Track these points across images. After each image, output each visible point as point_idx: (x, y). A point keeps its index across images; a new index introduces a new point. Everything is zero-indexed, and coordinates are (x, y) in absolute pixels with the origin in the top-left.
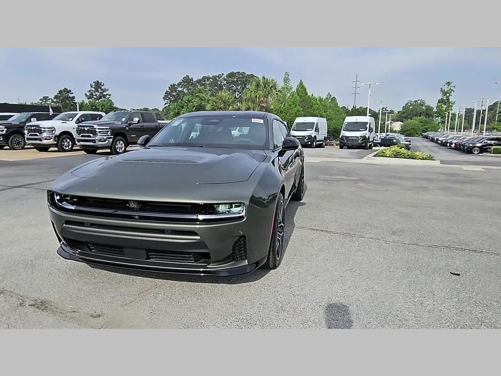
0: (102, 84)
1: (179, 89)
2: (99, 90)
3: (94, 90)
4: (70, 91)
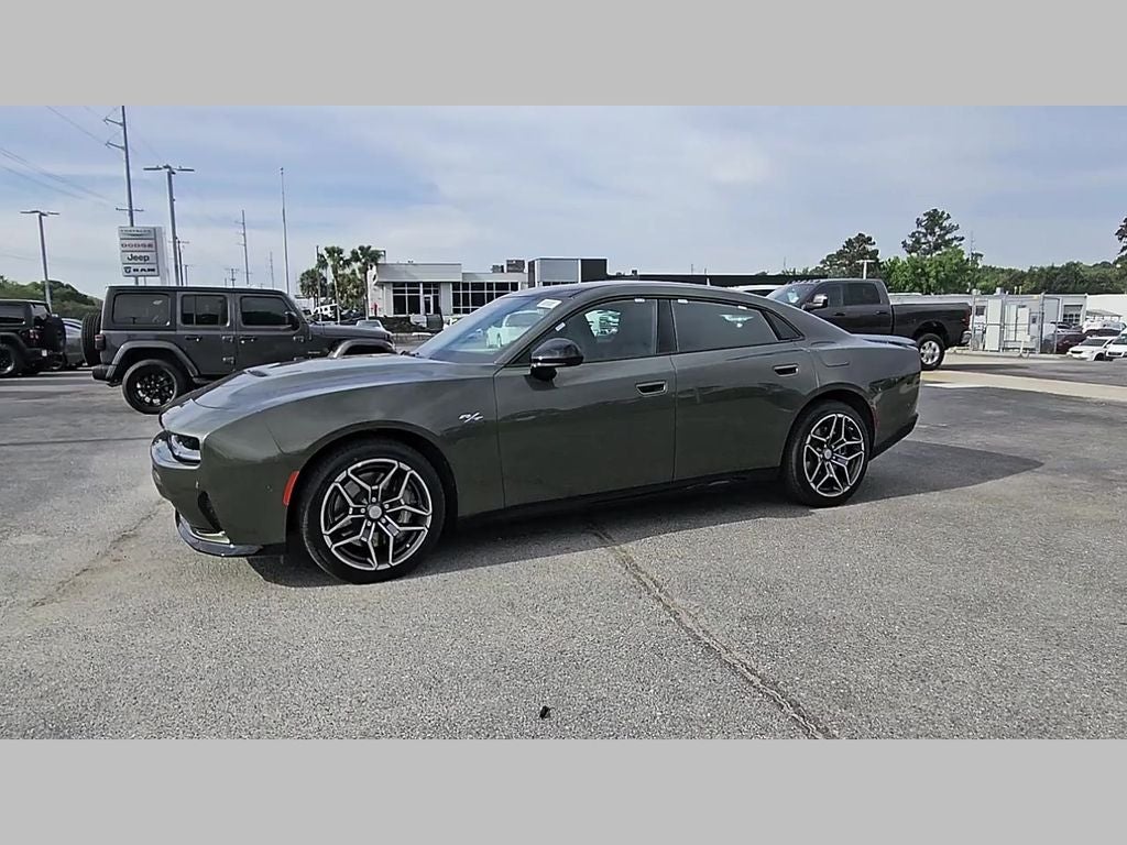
0: (945, 215)
2: (937, 229)
3: (924, 231)
4: (870, 239)
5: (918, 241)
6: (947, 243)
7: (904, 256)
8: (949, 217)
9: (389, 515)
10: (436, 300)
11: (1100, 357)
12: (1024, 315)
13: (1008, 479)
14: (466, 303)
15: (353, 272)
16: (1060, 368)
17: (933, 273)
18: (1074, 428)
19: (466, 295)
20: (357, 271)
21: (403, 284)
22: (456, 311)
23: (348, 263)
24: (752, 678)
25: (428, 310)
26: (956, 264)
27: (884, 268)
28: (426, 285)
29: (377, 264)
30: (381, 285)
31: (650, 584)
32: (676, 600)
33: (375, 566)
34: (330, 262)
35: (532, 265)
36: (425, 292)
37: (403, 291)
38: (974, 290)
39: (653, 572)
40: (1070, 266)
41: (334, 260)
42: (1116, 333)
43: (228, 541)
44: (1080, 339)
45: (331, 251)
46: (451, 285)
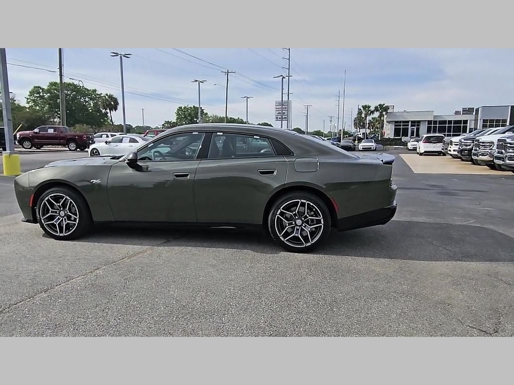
10: (418, 130)
14: (434, 131)
19: (435, 128)
21: (400, 122)
23: (373, 112)
25: (412, 135)
28: (413, 122)
30: (390, 122)
35: (477, 110)
36: (412, 126)
37: (400, 126)
41: (366, 111)
45: (365, 107)
46: (427, 122)
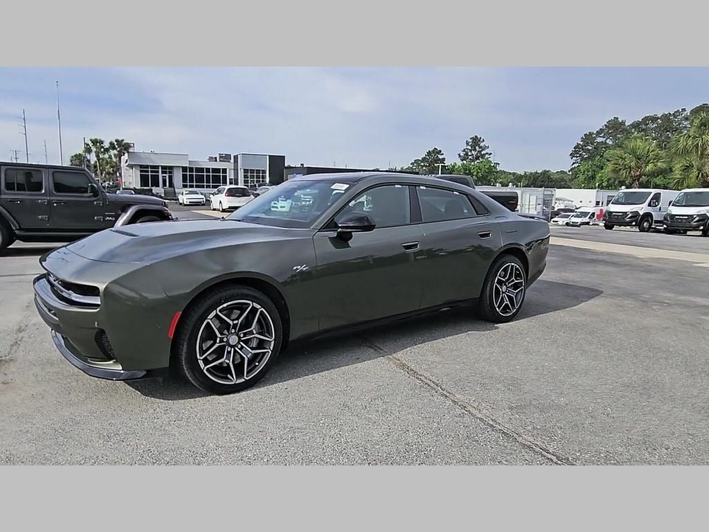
0: (482, 140)
1: (599, 140)
2: (477, 148)
3: (470, 148)
4: (440, 151)
5: (467, 154)
6: (483, 156)
7: (459, 163)
8: (483, 141)
9: (243, 341)
10: (171, 178)
11: (567, 224)
12: (533, 199)
13: (592, 301)
14: (191, 181)
15: (110, 157)
16: (564, 231)
17: (475, 173)
18: (600, 268)
19: (191, 176)
20: (113, 156)
21: (147, 167)
22: (185, 186)
23: (107, 150)
24: (549, 456)
25: (164, 184)
26: (488, 168)
27: (448, 169)
28: (163, 167)
29: (128, 152)
30: (131, 166)
31: (432, 385)
32: (458, 396)
33: (234, 380)
34: (94, 149)
35: (236, 158)
36: (163, 173)
37: (148, 172)
38: (498, 184)
39: (428, 375)
40: (545, 172)
41: (96, 148)
42: (572, 211)
43: (121, 368)
44: (556, 214)
45: (95, 142)
46: (181, 169)
